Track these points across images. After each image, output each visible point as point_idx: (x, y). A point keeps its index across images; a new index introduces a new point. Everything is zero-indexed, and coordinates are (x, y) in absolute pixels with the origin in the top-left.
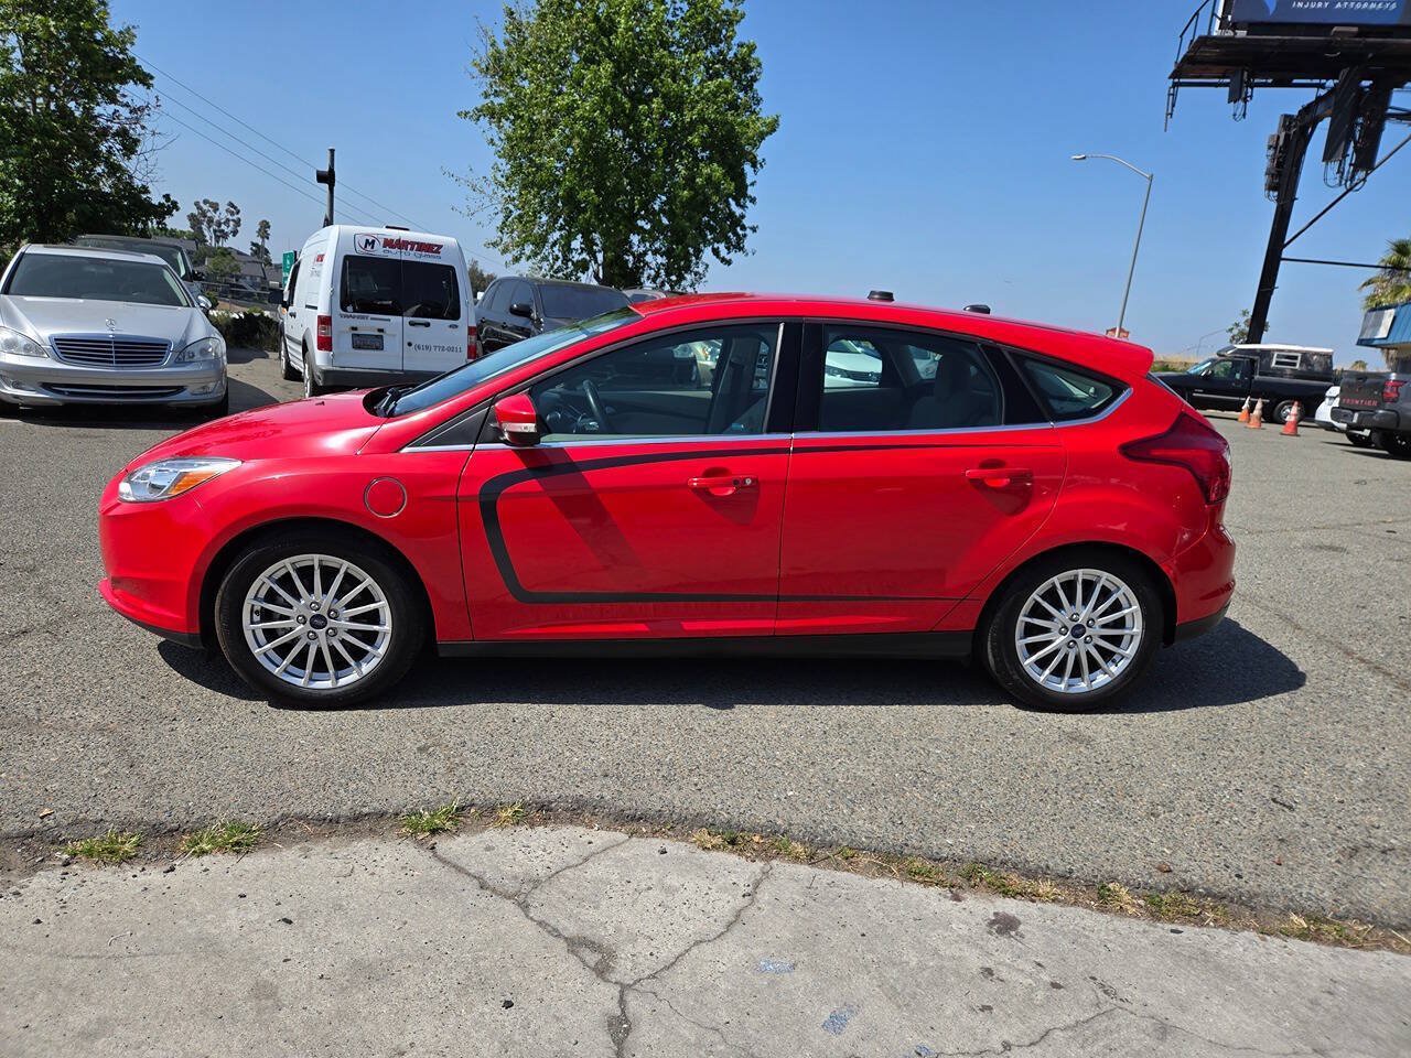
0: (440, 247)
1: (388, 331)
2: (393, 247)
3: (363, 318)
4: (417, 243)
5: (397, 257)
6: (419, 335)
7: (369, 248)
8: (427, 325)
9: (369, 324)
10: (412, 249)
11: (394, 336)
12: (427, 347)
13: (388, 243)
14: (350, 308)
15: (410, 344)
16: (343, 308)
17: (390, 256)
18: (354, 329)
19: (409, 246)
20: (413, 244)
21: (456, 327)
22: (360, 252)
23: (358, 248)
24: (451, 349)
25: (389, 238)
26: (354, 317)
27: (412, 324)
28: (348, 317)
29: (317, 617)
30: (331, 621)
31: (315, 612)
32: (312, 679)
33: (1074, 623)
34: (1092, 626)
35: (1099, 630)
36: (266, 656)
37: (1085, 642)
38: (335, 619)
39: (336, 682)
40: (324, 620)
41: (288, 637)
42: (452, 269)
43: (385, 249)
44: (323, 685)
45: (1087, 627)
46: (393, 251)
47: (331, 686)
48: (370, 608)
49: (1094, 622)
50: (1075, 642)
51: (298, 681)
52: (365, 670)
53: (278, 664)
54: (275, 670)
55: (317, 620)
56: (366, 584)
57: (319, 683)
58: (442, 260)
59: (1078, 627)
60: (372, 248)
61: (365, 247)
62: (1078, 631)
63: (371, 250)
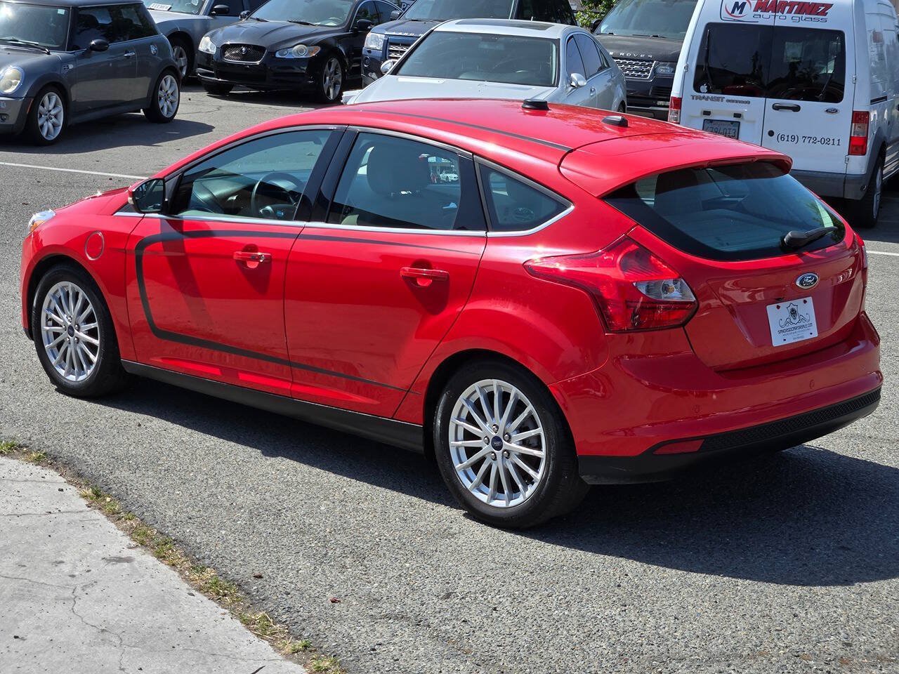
0: (829, 6)
1: (745, 116)
2: (766, 10)
3: (718, 99)
4: (799, 3)
5: (769, 23)
6: (784, 121)
7: (737, 13)
8: (797, 109)
9: (724, 106)
10: (790, 12)
11: (754, 122)
12: (793, 138)
13: (762, 6)
14: (704, 88)
15: (771, 133)
16: (697, 88)
17: (762, 22)
18: (707, 113)
19: (787, 8)
20: (792, 4)
21: (835, 111)
22: (727, 18)
23: (725, 14)
24: (825, 141)
26: (707, 99)
27: (776, 108)
28: (700, 98)
29: (71, 327)
30: (76, 331)
31: (69, 324)
32: (69, 373)
33: (494, 434)
34: (508, 441)
35: (514, 446)
36: (52, 351)
37: (503, 456)
38: (78, 330)
39: (77, 378)
40: (73, 330)
41: (59, 339)
42: (840, 34)
43: (756, 13)
44: (72, 378)
45: (503, 441)
46: (766, 14)
47: (74, 380)
48: (92, 326)
49: (510, 437)
50: (495, 455)
51: (62, 372)
52: (89, 372)
53: (55, 358)
54: (53, 361)
55: (71, 330)
56: (90, 308)
57: (71, 376)
58: (829, 23)
59: (497, 439)
60: (741, 13)
61: (733, 12)
62: (497, 443)
63: (740, 15)
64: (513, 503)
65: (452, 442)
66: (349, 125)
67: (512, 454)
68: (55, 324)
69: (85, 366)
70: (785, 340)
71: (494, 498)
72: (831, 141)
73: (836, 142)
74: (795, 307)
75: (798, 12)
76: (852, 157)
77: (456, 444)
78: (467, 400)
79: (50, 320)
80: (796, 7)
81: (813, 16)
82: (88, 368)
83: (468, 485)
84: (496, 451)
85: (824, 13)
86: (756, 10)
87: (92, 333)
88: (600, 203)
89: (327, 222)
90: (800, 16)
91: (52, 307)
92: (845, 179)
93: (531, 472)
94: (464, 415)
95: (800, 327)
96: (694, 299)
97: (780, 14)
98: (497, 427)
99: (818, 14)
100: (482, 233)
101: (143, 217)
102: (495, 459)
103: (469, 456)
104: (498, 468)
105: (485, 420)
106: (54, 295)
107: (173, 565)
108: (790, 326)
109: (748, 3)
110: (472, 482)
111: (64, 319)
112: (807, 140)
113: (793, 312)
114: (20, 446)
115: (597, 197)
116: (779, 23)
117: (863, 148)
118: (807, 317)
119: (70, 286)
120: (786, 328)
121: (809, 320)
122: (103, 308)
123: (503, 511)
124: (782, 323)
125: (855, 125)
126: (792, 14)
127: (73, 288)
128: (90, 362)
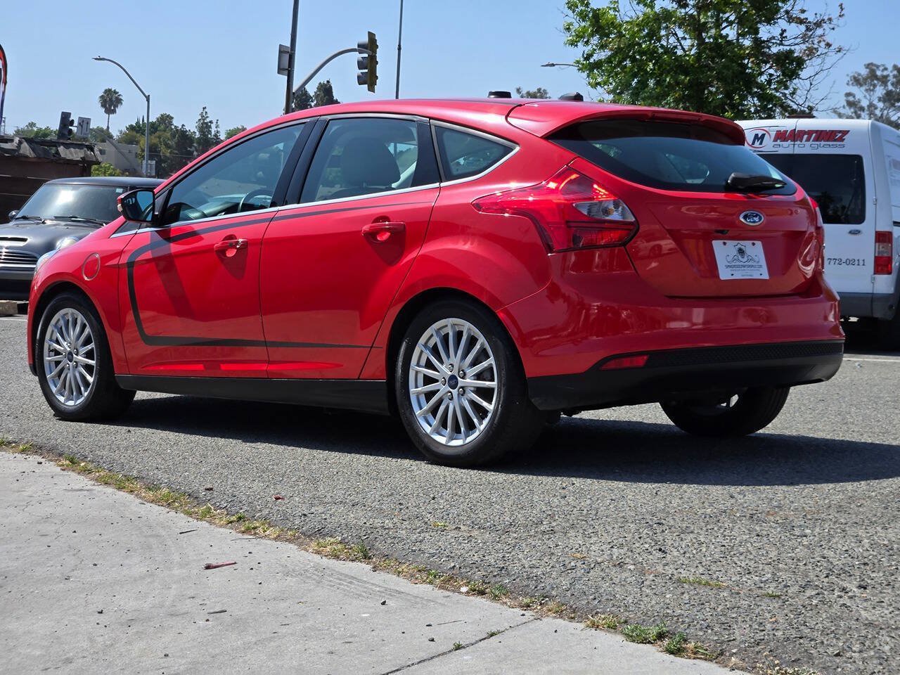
0: (845, 133)
4: (816, 132)
5: (789, 151)
7: (757, 144)
10: (808, 140)
13: (781, 136)
17: (781, 151)
19: (806, 136)
20: (810, 133)
21: (856, 232)
24: (850, 262)
25: (782, 129)
29: (70, 353)
30: (74, 356)
31: (69, 349)
32: (68, 399)
33: (450, 373)
34: (463, 378)
35: (469, 381)
36: (53, 380)
37: (458, 394)
38: (77, 355)
39: (75, 402)
40: (72, 355)
41: (60, 367)
42: (858, 158)
43: (776, 143)
44: (71, 403)
45: (459, 378)
46: (785, 144)
47: (73, 404)
48: (89, 347)
49: (465, 374)
50: (452, 394)
51: (62, 399)
52: (86, 394)
53: (56, 387)
54: (54, 390)
55: (70, 356)
56: (88, 330)
57: (70, 402)
58: (847, 149)
59: (453, 378)
60: (761, 144)
61: (753, 143)
62: (453, 381)
63: (761, 146)
64: (469, 439)
65: (412, 390)
66: (320, 116)
67: (468, 390)
68: (57, 353)
69: (82, 388)
70: (732, 275)
71: (452, 438)
72: (856, 263)
73: (861, 263)
74: (743, 247)
75: (816, 139)
76: (877, 276)
77: (416, 390)
78: (425, 345)
79: (52, 351)
80: (814, 135)
81: (831, 143)
82: (85, 391)
83: (428, 429)
84: (451, 390)
85: (841, 139)
86: (775, 140)
87: (89, 355)
88: (544, 142)
89: (298, 203)
90: (817, 143)
91: (54, 338)
92: (872, 298)
93: (485, 404)
94: (423, 362)
95: (749, 266)
96: (634, 219)
97: (798, 142)
98: (453, 366)
99: (835, 140)
100: (437, 185)
101: (136, 234)
102: (451, 399)
103: (428, 400)
104: (454, 407)
105: (442, 362)
106: (56, 326)
107: (131, 491)
108: (738, 263)
109: (767, 134)
110: (431, 426)
111: (65, 346)
112: (832, 262)
113: (741, 252)
114: (10, 443)
115: (541, 137)
116: (798, 151)
117: (888, 268)
118: (756, 259)
119: (69, 311)
120: (733, 264)
121: (758, 262)
122: (99, 327)
123: (460, 449)
124: (730, 259)
125: (879, 246)
126: (811, 142)
127: (73, 314)
128: (87, 384)
